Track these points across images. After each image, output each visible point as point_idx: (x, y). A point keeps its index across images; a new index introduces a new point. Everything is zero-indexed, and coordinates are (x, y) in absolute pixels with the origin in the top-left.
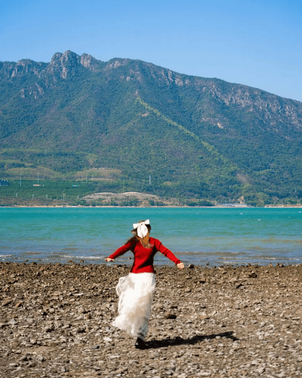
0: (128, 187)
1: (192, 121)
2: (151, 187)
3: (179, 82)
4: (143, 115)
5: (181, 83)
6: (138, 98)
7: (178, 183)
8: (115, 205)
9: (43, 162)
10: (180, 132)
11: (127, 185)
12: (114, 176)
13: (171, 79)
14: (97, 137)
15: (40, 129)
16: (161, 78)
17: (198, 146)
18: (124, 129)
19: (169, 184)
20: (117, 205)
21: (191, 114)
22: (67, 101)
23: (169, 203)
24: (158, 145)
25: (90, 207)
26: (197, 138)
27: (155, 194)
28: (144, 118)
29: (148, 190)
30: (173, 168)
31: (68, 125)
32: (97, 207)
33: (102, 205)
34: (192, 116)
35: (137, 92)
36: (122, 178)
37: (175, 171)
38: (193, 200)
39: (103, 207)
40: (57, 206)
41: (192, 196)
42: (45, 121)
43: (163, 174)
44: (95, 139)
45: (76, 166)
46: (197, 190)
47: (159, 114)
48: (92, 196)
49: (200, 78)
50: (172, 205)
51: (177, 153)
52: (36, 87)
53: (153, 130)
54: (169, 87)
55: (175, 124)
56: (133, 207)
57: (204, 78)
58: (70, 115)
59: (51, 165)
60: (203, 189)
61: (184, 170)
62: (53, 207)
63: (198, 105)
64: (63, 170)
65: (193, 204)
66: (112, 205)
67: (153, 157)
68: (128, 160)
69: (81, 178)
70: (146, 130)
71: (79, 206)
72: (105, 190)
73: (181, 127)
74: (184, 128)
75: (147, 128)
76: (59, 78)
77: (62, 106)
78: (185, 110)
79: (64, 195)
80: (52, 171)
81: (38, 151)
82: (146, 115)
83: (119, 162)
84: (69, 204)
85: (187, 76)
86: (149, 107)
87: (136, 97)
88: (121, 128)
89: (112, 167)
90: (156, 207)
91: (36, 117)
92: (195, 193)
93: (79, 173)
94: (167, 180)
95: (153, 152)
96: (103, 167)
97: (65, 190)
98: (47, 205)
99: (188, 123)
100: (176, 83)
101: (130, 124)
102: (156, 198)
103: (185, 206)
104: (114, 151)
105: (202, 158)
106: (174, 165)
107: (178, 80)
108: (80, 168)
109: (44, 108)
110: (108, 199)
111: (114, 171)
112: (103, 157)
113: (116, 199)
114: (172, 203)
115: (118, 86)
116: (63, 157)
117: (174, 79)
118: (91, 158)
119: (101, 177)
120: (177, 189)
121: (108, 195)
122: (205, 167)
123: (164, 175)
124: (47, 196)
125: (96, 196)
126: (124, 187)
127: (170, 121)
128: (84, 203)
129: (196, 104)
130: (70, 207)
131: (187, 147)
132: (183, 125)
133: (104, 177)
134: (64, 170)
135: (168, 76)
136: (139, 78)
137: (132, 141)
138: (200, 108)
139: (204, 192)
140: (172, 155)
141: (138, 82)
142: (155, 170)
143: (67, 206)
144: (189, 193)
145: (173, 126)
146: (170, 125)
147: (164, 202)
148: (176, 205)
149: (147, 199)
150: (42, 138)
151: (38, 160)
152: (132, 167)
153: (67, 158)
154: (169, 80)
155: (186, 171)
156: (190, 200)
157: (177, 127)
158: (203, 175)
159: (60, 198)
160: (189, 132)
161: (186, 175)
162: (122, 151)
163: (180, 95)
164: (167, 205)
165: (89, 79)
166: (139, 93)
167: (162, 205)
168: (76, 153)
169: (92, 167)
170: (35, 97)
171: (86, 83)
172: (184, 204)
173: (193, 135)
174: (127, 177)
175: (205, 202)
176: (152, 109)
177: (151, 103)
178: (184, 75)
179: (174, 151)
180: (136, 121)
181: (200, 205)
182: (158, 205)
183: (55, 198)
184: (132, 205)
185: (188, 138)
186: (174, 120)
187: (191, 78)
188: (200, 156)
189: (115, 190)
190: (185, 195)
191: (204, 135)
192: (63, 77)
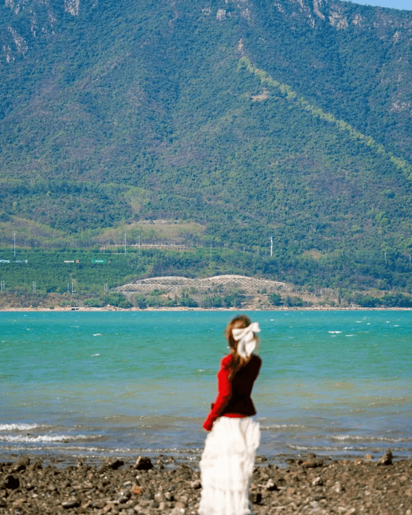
0: (221, 264)
1: (368, 110)
2: (274, 263)
3: (337, 20)
4: (255, 98)
5: (343, 23)
6: (243, 59)
7: (337, 253)
8: (190, 306)
9: (24, 207)
10: (341, 136)
11: (218, 259)
12: (189, 238)
13: (319, 14)
14: (149, 150)
15: (19, 131)
16: (297, 10)
17: (383, 168)
18: (212, 130)
19: (315, 255)
20: (196, 306)
21: (366, 95)
22: (80, 66)
23: (315, 300)
24: (289, 167)
25: (134, 309)
26: (380, 149)
27: (284, 279)
28: (258, 104)
29: (268, 270)
30: (324, 219)
31: (82, 123)
32: (150, 309)
33: (161, 306)
34: (370, 99)
35: (241, 46)
36: (207, 244)
37: (330, 226)
38: (372, 293)
39: (163, 309)
40: (57, 309)
41: (370, 284)
42: (30, 112)
43: (303, 232)
44: (145, 154)
45: (101, 216)
46: (381, 269)
47: (291, 95)
48: (138, 285)
49: (386, 11)
50: (322, 304)
51: (335, 184)
52: (11, 37)
53: (278, 133)
54: (315, 33)
55: (330, 117)
56: (231, 309)
57: (397, 11)
58: (87, 100)
59: (43, 214)
60: (393, 268)
61: (351, 224)
62: (48, 310)
63: (382, 73)
64: (70, 224)
65: (371, 304)
66: (184, 305)
67: (279, 196)
68: (219, 202)
69: (112, 243)
70: (262, 132)
71: (109, 308)
72: (169, 271)
73: (342, 124)
74: (349, 127)
75: (264, 128)
76: (62, 14)
77: (70, 79)
78: (353, 85)
79: (74, 282)
80: (47, 229)
81: (15, 182)
82: (262, 97)
83: (199, 207)
84: (86, 304)
85: (357, 6)
86: (270, 79)
87: (239, 55)
88: (204, 129)
89: (185, 218)
90: (286, 308)
91: (8, 104)
92: (377, 276)
93: (108, 232)
94: (312, 247)
95: (278, 183)
96: (164, 217)
97: (75, 271)
98: (35, 306)
99: (360, 115)
100: (332, 23)
101: (226, 118)
102: (287, 289)
103: (354, 307)
104: (189, 181)
105: (391, 196)
106: (326, 213)
107: (336, 15)
108: (111, 221)
109: (28, 83)
110: (175, 292)
111: (190, 226)
112: (163, 196)
113: (194, 292)
114: (322, 299)
115: (196, 33)
116: (70, 196)
117: (327, 15)
118: (136, 198)
119: (159, 240)
120: (335, 269)
121: (175, 283)
122: (400, 216)
123: (303, 237)
124: (34, 285)
125: (147, 286)
126: (212, 264)
127: (318, 112)
128: (120, 302)
129: (378, 71)
130: (88, 309)
131: (357, 171)
132: (347, 120)
133: (165, 240)
134: (73, 226)
135: (312, 8)
136: (246, 13)
137: (229, 159)
138: (388, 80)
139: (396, 275)
140: (325, 189)
141: (245, 23)
142: (282, 225)
143: (82, 309)
144: (362, 277)
145: (326, 123)
146: (318, 119)
147: (306, 299)
148: (333, 305)
149: (265, 291)
150: (23, 153)
151: (15, 203)
152: (230, 218)
153: (81, 198)
154: (314, 16)
155: (355, 227)
156: (365, 293)
157: (334, 124)
158: (395, 235)
159: (65, 290)
160: (362, 136)
161: (356, 236)
162: (206, 182)
163: (340, 50)
164: (311, 305)
165: (130, 17)
166: (247, 46)
167: (300, 305)
168: (102, 185)
169: (137, 218)
170: (8, 59)
171: (123, 25)
172: (350, 301)
173: (370, 142)
174: (218, 240)
175: (400, 296)
176: (276, 83)
177: (273, 70)
178: (350, 3)
179: (327, 180)
180: (238, 112)
181: (388, 305)
182: (290, 305)
183: (53, 289)
184: (229, 305)
185: (360, 149)
186: (327, 108)
187: (366, 10)
188: (388, 191)
189: (190, 271)
190: (352, 281)
191: (396, 144)
192: (72, 11)
